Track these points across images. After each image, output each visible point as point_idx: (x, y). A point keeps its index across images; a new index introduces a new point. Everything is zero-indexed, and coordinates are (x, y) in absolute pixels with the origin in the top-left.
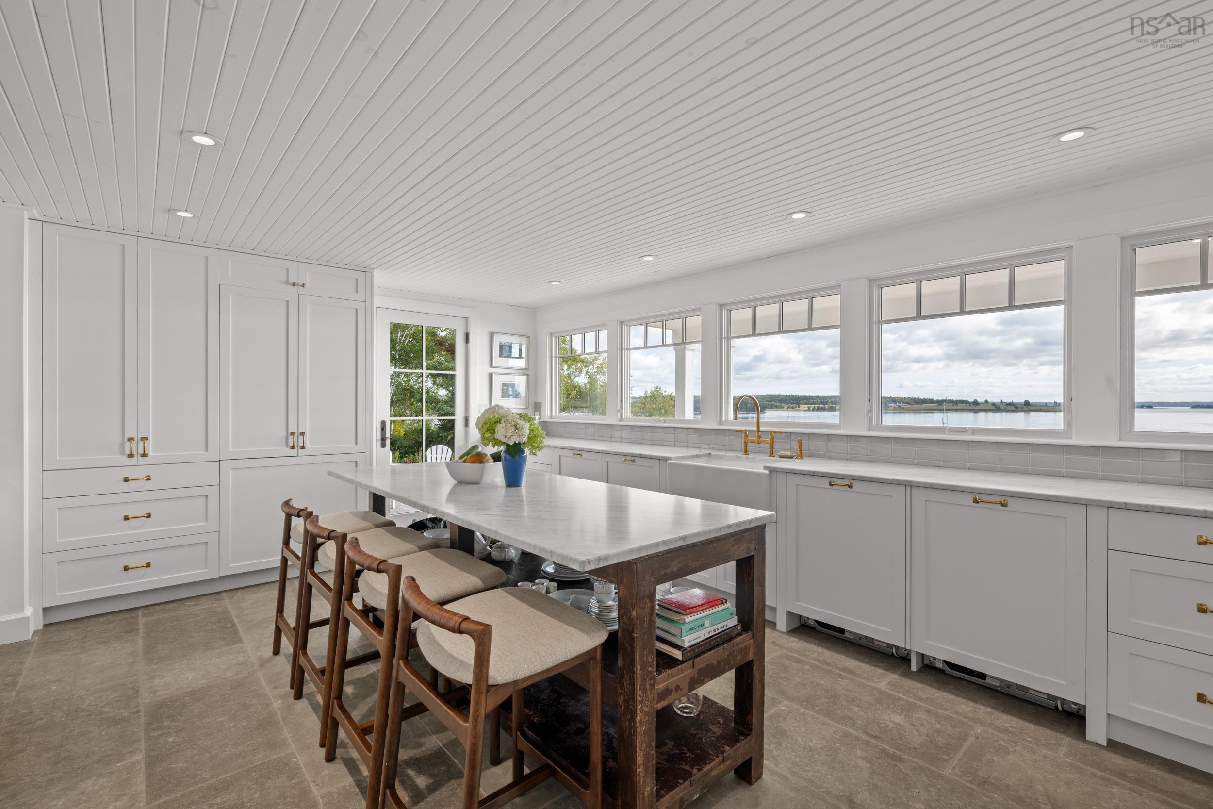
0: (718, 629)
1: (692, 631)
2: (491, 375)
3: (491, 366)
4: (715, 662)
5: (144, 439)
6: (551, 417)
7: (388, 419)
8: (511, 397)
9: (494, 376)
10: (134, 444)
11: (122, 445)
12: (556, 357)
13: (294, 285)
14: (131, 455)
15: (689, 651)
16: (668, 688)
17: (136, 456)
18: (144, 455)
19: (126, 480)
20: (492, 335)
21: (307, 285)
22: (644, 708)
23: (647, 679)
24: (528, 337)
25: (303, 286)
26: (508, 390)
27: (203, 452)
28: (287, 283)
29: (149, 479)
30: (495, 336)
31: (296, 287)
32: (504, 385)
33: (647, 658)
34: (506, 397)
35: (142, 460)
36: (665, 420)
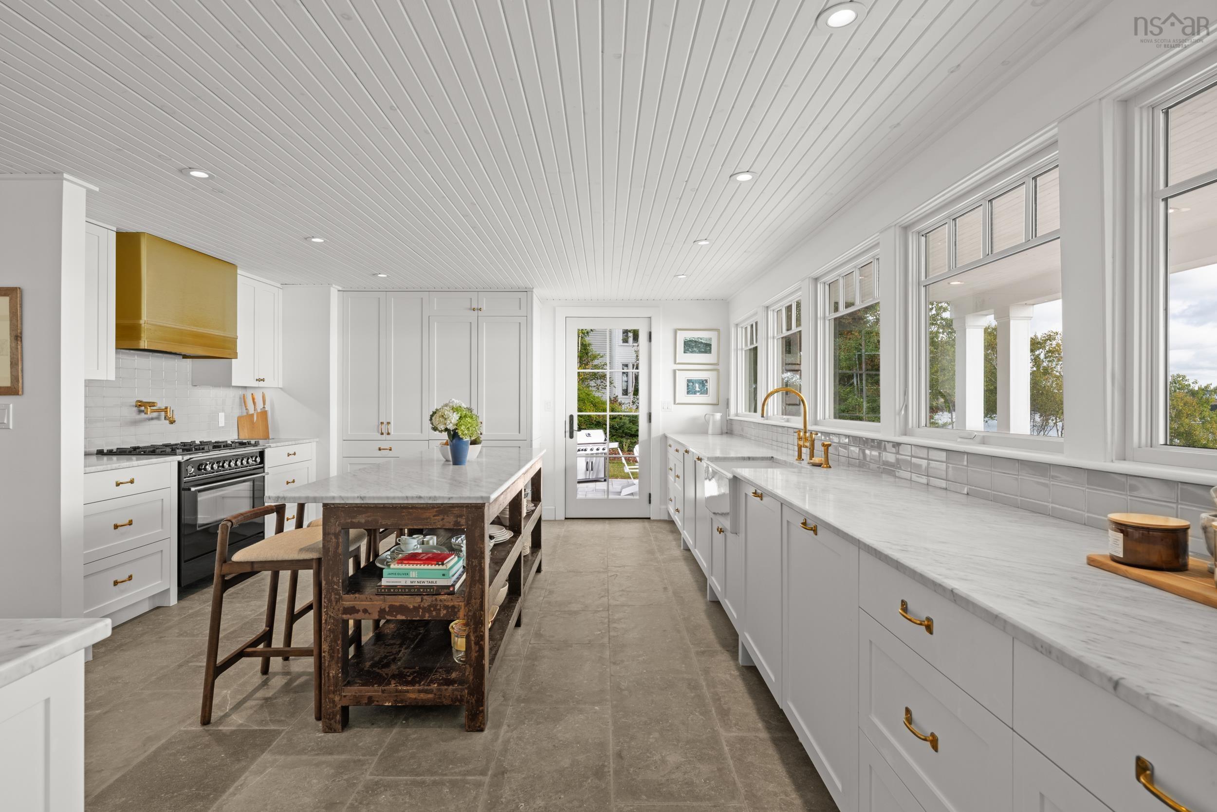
0: (424, 582)
1: (394, 576)
2: (675, 372)
3: (675, 363)
4: (412, 607)
5: (389, 423)
6: (737, 415)
7: (576, 414)
8: (698, 394)
9: (677, 372)
10: (383, 426)
11: (378, 426)
12: (742, 349)
13: (474, 310)
14: (382, 434)
15: (383, 588)
16: (354, 607)
17: (385, 434)
18: (388, 434)
19: (380, 449)
20: (675, 332)
21: (484, 308)
22: (329, 613)
23: (333, 594)
24: (717, 330)
25: (480, 309)
26: (694, 387)
27: (420, 434)
28: (470, 309)
29: (390, 450)
30: (679, 332)
31: (476, 312)
32: (689, 381)
33: (332, 578)
34: (692, 394)
35: (388, 437)
36: (788, 419)
